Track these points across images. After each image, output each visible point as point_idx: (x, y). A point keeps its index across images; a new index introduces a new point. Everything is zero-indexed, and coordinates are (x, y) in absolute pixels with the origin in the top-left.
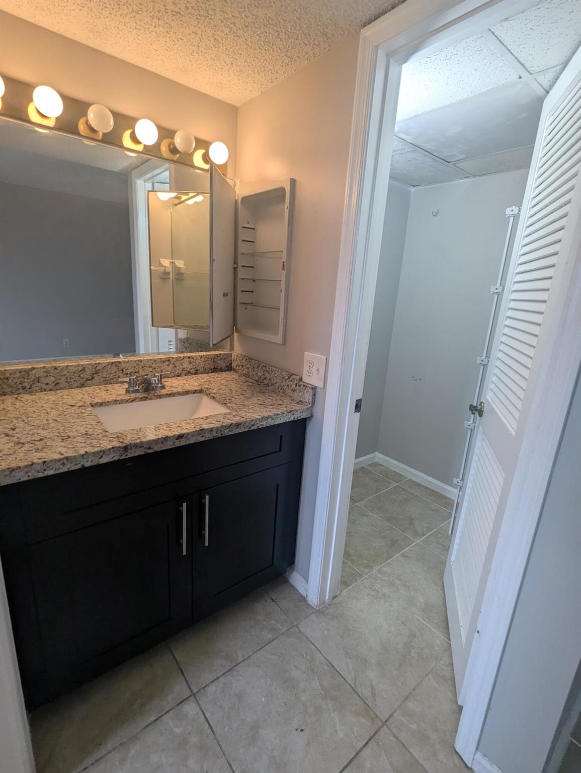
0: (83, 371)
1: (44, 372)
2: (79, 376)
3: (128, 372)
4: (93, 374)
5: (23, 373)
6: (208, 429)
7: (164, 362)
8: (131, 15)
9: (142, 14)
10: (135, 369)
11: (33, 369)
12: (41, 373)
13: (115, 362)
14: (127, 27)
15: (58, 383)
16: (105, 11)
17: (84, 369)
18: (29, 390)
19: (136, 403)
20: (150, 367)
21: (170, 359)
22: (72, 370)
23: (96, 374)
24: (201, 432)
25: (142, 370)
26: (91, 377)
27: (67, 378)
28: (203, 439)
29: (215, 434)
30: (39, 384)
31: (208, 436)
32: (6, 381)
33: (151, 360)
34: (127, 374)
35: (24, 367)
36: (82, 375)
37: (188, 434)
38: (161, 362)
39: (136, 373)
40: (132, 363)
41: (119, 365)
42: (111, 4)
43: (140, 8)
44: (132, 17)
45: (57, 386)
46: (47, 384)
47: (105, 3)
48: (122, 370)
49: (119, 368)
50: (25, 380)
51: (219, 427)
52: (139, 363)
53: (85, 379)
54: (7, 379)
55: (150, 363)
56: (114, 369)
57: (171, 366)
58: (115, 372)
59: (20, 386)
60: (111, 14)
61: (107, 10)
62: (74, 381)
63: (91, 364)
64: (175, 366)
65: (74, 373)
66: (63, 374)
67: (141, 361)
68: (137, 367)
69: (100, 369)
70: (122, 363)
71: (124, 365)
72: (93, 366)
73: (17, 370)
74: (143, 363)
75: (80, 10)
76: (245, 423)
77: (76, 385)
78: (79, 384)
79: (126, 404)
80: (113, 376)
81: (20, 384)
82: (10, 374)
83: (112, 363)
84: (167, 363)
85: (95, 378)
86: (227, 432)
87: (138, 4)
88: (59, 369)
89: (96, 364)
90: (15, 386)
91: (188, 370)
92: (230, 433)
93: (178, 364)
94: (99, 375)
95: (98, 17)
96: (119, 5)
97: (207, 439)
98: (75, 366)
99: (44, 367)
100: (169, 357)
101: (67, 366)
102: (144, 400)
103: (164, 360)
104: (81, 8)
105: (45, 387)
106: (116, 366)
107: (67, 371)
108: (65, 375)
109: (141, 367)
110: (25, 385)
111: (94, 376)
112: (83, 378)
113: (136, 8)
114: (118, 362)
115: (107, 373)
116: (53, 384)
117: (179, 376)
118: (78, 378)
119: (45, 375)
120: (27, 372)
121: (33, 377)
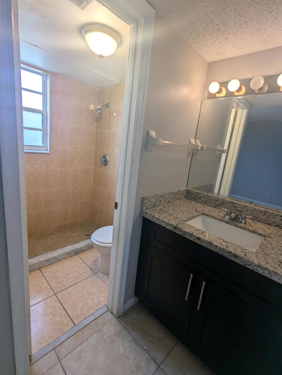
0: (217, 201)
1: (203, 196)
2: (215, 202)
3: (238, 209)
4: (221, 204)
5: (197, 194)
6: (215, 245)
7: (261, 212)
8: (274, 23)
9: (278, 19)
10: (242, 209)
11: (200, 193)
12: (202, 196)
13: (233, 202)
14: (277, 29)
15: (206, 202)
16: (262, 31)
17: (218, 200)
18: (196, 201)
19: (222, 222)
20: (251, 212)
21: (266, 212)
22: (213, 198)
23: (222, 204)
24: (210, 243)
25: (245, 212)
26: (219, 205)
27: (210, 201)
28: (210, 248)
29: (218, 251)
30: (200, 200)
31: (213, 249)
32: (191, 195)
33: (253, 208)
34: (237, 210)
35: (198, 191)
36: (216, 203)
37: (203, 240)
38: (259, 211)
39: (242, 211)
40: (242, 206)
41: (234, 204)
42: (262, 27)
43: (275, 17)
44: (275, 24)
45: (205, 203)
46: (203, 201)
47: (259, 28)
48: (235, 207)
49: (233, 206)
50: (197, 197)
51: (222, 248)
52: (245, 207)
53: (217, 205)
54: (192, 194)
55: (252, 210)
56: (231, 205)
57: (265, 216)
58: (231, 207)
59: (194, 198)
60: (265, 30)
61: (262, 30)
62: (213, 204)
63: (222, 199)
64: (269, 218)
65: (214, 200)
66: (209, 199)
67: (247, 206)
68: (243, 209)
69: (225, 202)
70: (236, 204)
71: (237, 205)
72: (222, 200)
73: (195, 192)
74: (247, 208)
75: (253, 38)
76: (242, 259)
77: (212, 205)
78: (214, 206)
79: (217, 220)
80: (229, 208)
81: (195, 197)
82: (193, 193)
83: (231, 202)
84: (263, 214)
85: (221, 206)
86: (226, 255)
87: (272, 17)
88: (209, 196)
89: (224, 200)
90: (193, 197)
91: (278, 223)
92: (228, 257)
93: (271, 217)
94: (223, 205)
95: (262, 35)
96: (265, 24)
97: (212, 250)
98: (215, 198)
99: (204, 194)
100: (266, 211)
101: (212, 196)
102: (227, 223)
103: (262, 211)
104: (253, 37)
105: (202, 202)
106: (232, 204)
107: (211, 198)
108: (210, 200)
109: (245, 210)
110: (196, 198)
111: (221, 205)
112: (216, 204)
113: (273, 19)
114: (234, 202)
115: (227, 206)
116: (205, 202)
117: (269, 225)
118: (214, 203)
119: (203, 197)
120: (198, 193)
121: (199, 196)
